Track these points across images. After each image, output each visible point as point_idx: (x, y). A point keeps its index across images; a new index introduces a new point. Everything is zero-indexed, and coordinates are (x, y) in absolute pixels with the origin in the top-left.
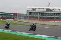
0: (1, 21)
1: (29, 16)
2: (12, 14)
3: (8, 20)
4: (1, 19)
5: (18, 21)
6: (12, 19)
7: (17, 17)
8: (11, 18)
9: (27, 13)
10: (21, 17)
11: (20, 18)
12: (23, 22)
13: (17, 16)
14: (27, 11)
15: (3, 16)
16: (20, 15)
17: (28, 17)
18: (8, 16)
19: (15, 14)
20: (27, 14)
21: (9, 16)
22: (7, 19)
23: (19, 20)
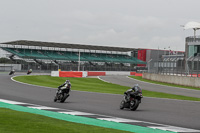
0: (85, 80)
1: (196, 59)
2: (129, 53)
3: (113, 77)
4: (85, 74)
5: (150, 80)
6: (129, 73)
7: (148, 66)
8: (122, 68)
9: (187, 46)
10: (162, 65)
11: (161, 70)
12: (173, 84)
13: (149, 60)
14: (188, 39)
15: (90, 58)
16: (159, 55)
17: (190, 62)
18: (110, 60)
19: (141, 54)
20: (185, 54)
21: (117, 62)
22: (107, 73)
23: (154, 78)
